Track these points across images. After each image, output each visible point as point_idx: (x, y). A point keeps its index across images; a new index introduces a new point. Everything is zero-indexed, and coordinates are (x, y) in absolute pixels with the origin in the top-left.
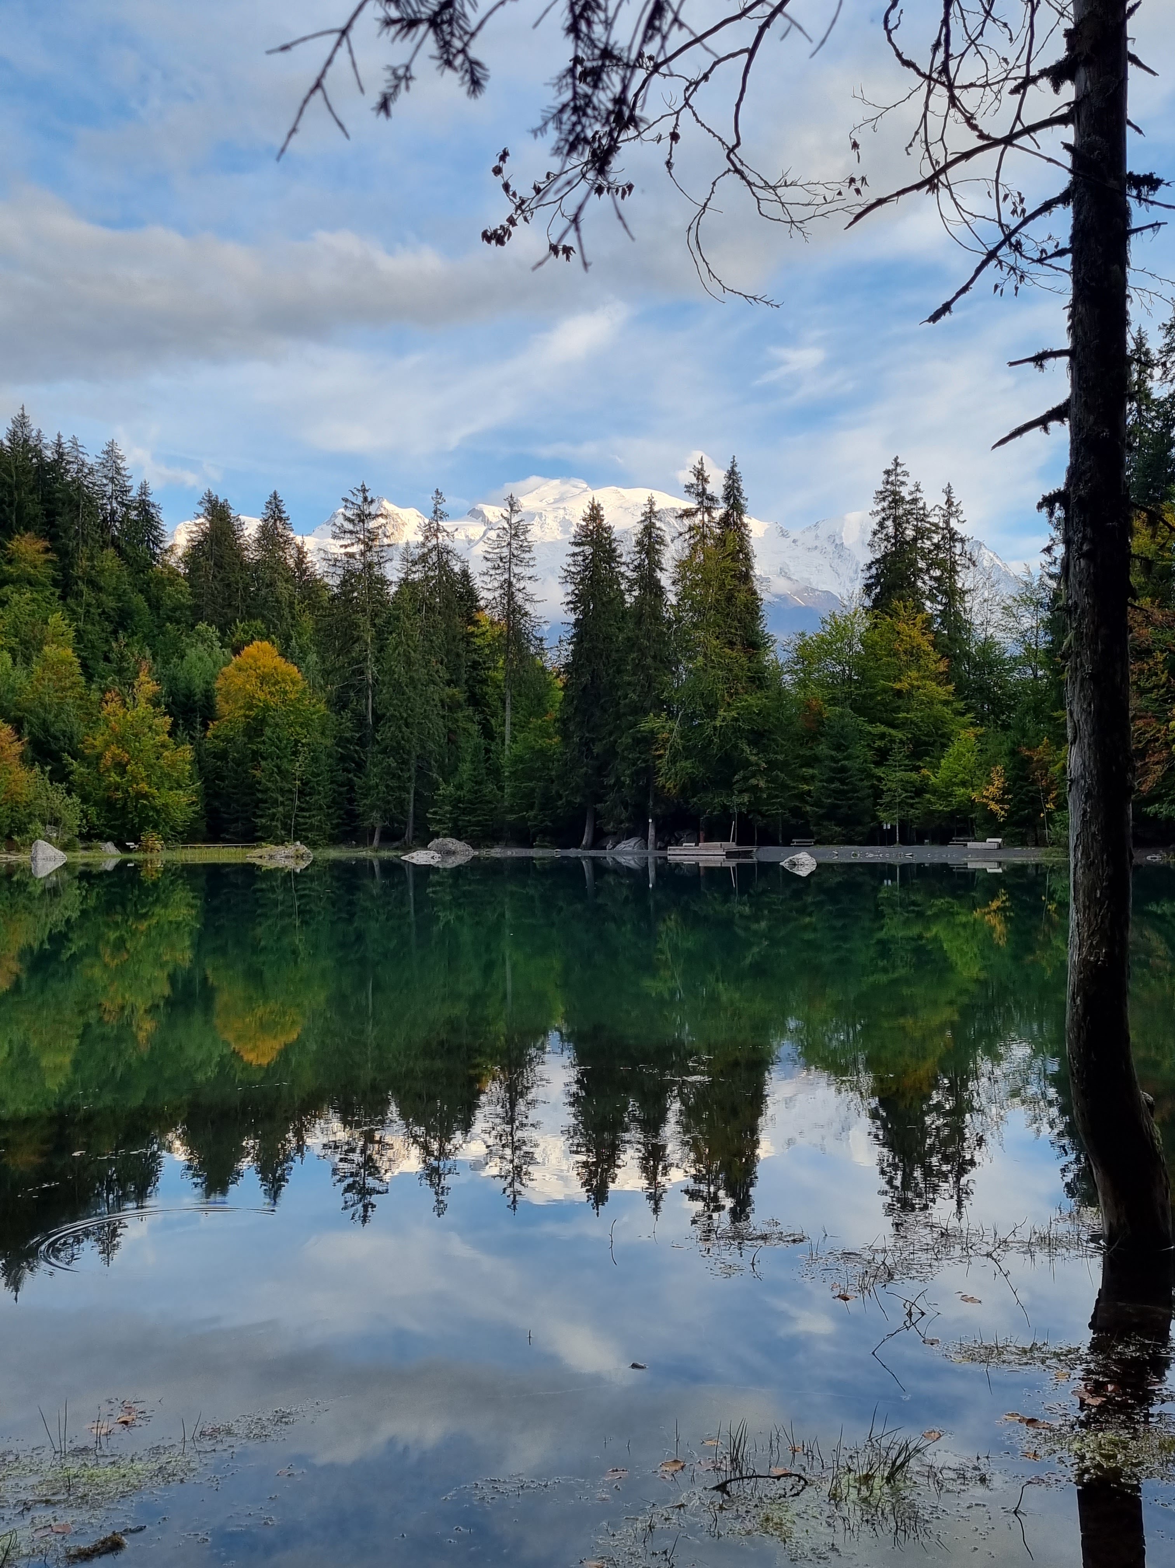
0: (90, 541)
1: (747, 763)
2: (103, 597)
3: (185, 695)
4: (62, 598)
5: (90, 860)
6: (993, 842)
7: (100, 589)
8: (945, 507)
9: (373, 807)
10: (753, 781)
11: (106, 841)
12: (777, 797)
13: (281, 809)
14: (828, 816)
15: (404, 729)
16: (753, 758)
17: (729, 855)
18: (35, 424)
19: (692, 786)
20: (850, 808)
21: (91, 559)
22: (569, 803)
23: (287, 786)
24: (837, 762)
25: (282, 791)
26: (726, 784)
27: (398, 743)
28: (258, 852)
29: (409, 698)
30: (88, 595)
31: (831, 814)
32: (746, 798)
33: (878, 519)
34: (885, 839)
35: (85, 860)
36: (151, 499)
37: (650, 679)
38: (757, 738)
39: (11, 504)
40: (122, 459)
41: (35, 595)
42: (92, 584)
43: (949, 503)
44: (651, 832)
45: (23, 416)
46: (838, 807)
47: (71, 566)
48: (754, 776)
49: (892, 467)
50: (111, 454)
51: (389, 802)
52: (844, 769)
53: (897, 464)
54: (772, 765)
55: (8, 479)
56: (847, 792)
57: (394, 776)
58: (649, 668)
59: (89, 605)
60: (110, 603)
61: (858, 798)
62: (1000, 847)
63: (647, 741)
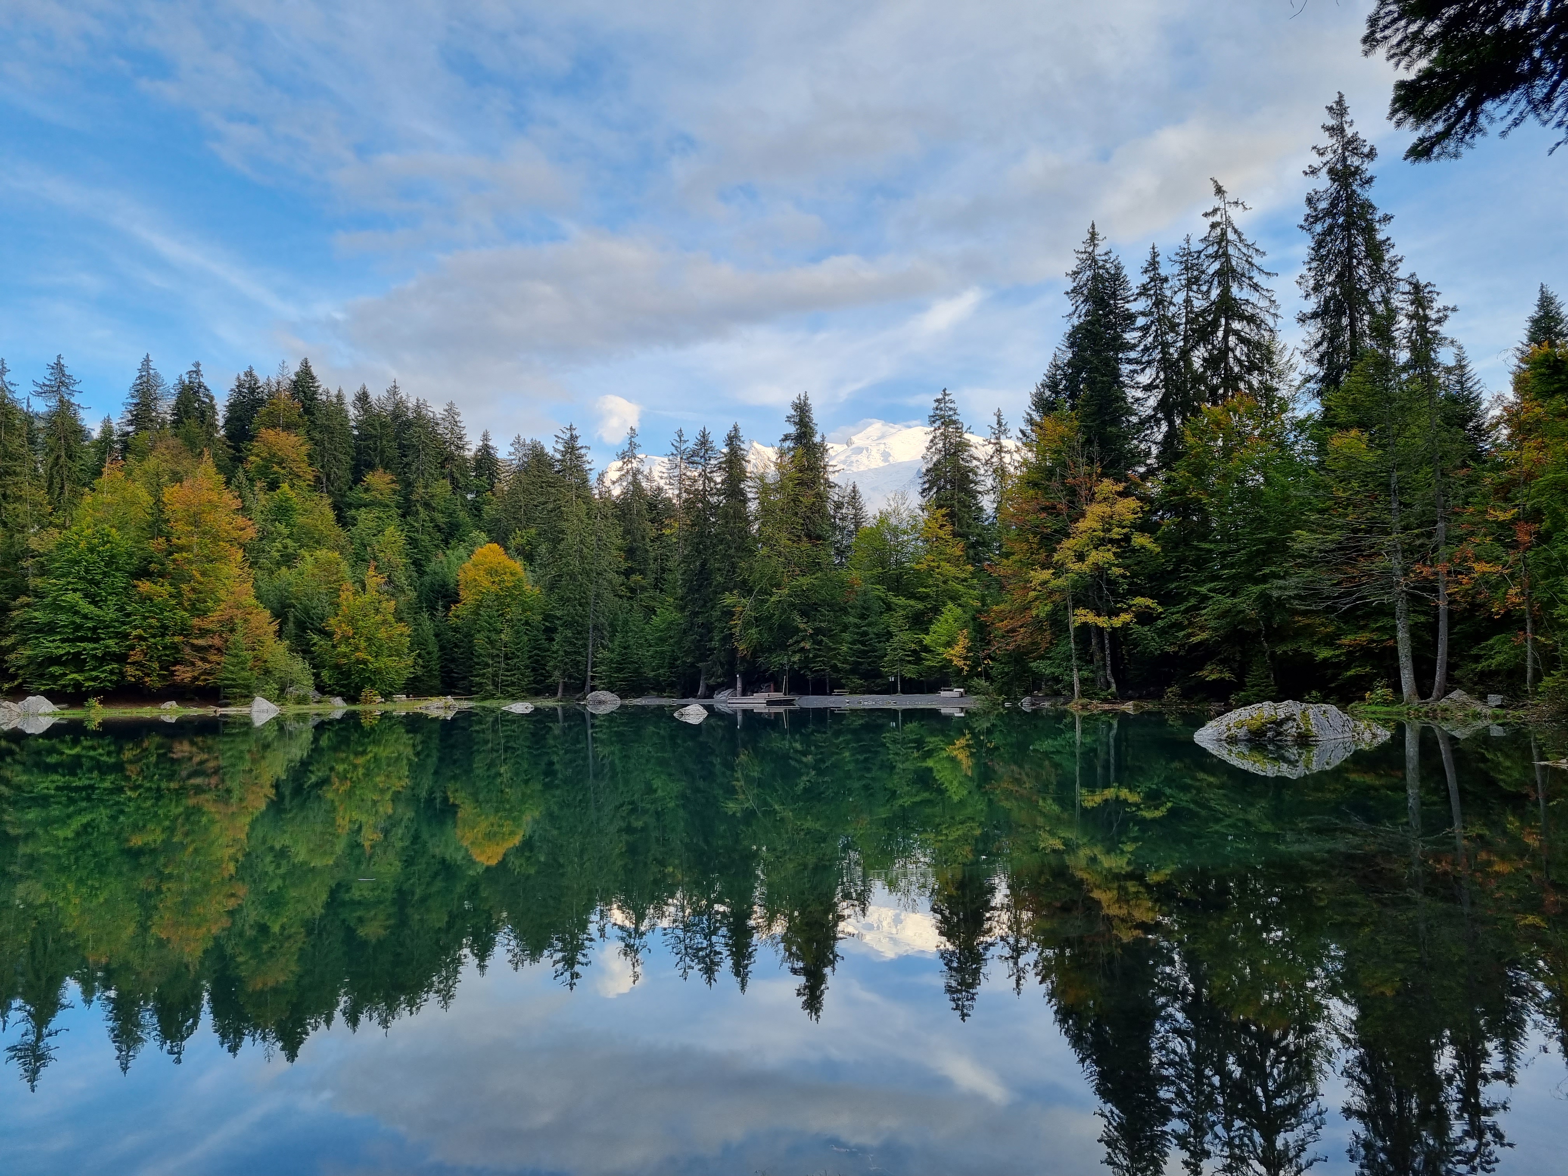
0: (426, 475)
1: (797, 630)
2: (436, 515)
3: (440, 586)
4: (404, 516)
5: (320, 711)
6: (957, 691)
7: (434, 509)
8: (996, 426)
9: (555, 667)
10: (802, 644)
11: (337, 695)
12: (820, 656)
13: (490, 670)
14: (853, 671)
15: (578, 607)
16: (802, 626)
17: (770, 703)
18: (402, 393)
19: (758, 650)
20: (869, 664)
21: (426, 487)
22: (684, 662)
23: (495, 652)
24: (859, 628)
25: (492, 657)
26: (784, 647)
27: (573, 618)
28: (424, 704)
29: (581, 585)
30: (423, 513)
31: (855, 670)
32: (796, 658)
33: (931, 437)
34: (890, 689)
35: (316, 711)
36: (490, 443)
37: (733, 566)
38: (808, 610)
39: (375, 450)
40: (458, 414)
41: (381, 515)
42: (427, 505)
43: (999, 423)
44: (739, 685)
45: (395, 387)
46: (861, 664)
47: (411, 493)
48: (803, 640)
49: (941, 397)
50: (451, 411)
51: (566, 664)
52: (865, 634)
53: (945, 395)
54: (818, 631)
55: (374, 432)
56: (868, 652)
57: (571, 643)
58: (733, 557)
59: (424, 521)
60: (441, 519)
61: (876, 657)
62: (961, 696)
63: (729, 614)
